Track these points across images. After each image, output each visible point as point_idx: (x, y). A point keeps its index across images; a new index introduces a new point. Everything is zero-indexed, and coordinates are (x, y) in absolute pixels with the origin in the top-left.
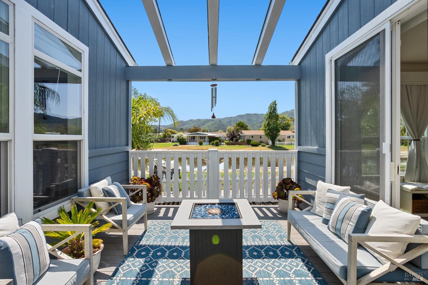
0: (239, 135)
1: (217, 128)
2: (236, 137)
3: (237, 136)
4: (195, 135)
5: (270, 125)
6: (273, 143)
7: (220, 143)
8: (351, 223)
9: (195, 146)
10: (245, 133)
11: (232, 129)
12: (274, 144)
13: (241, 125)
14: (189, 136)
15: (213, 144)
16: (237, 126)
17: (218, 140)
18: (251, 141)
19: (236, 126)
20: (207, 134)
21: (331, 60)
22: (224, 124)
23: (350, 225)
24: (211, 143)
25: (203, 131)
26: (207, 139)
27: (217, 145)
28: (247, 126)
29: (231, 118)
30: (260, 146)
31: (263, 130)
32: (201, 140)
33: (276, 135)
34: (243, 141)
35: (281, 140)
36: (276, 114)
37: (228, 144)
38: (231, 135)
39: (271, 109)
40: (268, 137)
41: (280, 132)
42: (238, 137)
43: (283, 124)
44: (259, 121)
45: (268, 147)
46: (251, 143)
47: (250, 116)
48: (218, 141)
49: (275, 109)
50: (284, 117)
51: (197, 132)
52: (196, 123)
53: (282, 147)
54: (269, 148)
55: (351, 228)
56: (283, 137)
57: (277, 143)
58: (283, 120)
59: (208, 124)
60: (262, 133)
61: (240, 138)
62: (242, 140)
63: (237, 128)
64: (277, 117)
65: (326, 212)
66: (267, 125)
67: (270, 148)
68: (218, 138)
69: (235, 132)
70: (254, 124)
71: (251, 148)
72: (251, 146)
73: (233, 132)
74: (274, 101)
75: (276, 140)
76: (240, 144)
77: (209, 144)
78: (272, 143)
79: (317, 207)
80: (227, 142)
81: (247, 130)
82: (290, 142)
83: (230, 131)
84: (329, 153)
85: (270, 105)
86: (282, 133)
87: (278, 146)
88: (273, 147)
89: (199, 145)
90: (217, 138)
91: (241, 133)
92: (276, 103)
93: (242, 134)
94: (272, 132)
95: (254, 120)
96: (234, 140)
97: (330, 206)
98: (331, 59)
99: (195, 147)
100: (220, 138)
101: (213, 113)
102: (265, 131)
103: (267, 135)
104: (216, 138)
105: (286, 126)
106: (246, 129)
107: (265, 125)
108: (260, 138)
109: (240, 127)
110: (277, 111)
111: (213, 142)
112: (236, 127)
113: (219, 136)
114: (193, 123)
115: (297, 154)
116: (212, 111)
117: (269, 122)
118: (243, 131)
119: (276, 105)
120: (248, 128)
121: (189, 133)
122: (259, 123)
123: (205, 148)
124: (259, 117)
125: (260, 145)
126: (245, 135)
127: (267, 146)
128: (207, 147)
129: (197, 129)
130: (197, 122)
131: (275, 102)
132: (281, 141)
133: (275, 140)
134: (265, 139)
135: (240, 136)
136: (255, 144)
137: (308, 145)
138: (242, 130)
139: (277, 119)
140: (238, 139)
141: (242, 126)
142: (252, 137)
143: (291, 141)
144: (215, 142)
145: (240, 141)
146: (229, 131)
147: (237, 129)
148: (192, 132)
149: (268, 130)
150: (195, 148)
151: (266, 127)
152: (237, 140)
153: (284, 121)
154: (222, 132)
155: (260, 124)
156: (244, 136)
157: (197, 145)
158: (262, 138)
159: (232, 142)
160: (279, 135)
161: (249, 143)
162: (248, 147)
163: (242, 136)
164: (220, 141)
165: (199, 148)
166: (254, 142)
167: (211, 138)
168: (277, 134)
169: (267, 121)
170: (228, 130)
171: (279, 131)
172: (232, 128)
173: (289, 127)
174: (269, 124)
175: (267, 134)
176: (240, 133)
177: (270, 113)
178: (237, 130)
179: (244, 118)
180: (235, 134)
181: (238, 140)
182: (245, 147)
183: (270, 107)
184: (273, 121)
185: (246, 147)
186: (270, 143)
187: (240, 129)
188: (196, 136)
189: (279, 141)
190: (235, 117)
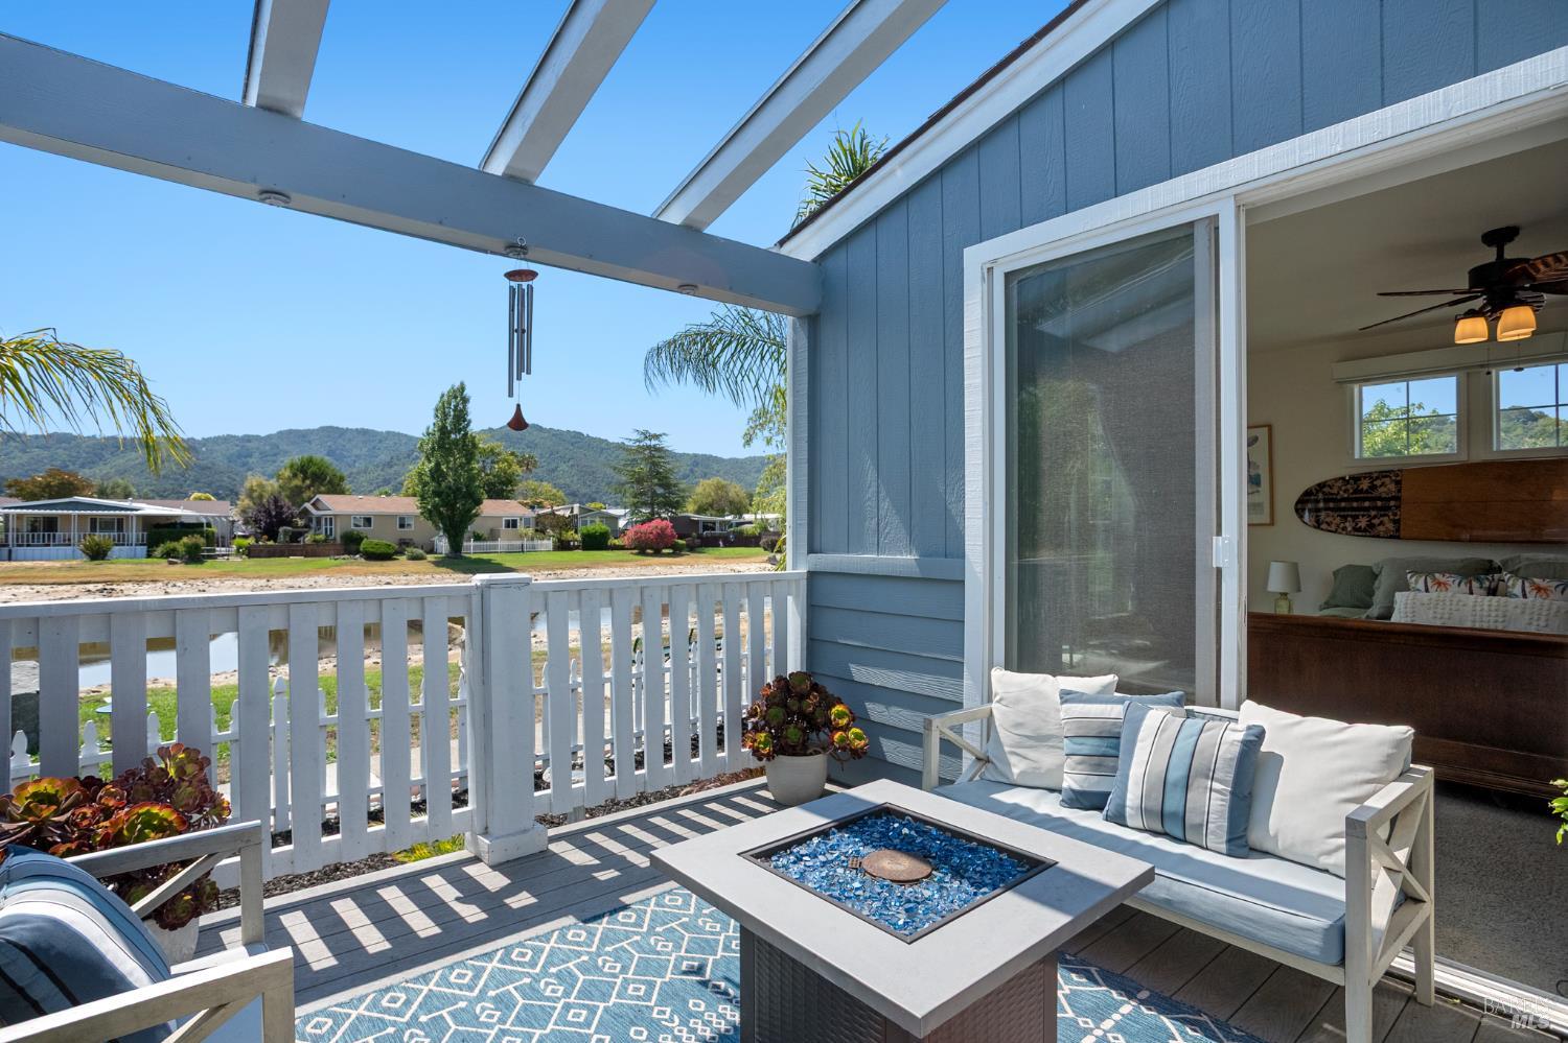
0: (306, 512)
1: (176, 480)
2: (288, 522)
3: (293, 517)
4: (60, 512)
5: (444, 476)
6: (456, 547)
7: (208, 551)
8: (1216, 785)
9: (58, 564)
10: (334, 504)
11: (270, 488)
12: (460, 551)
13: (314, 474)
14: (19, 517)
15: (167, 555)
16: (295, 475)
17: (202, 534)
18: (362, 539)
19: (287, 473)
20: (135, 505)
21: (990, 270)
22: (214, 464)
23: (1218, 791)
24: (159, 550)
25: (102, 494)
26: (134, 532)
27: (194, 557)
28: (342, 479)
29: (248, 439)
30: (403, 558)
31: (414, 495)
32: (98, 536)
33: (467, 517)
34: (325, 541)
35: (486, 536)
36: (466, 434)
37: (251, 553)
38: (268, 512)
39: (445, 415)
40: (434, 522)
41: (481, 506)
42: (301, 522)
43: (487, 475)
44: (378, 460)
45: (434, 563)
46: (361, 548)
47: (340, 437)
48: (202, 541)
49: (461, 417)
50: (492, 450)
51: (71, 496)
52: (46, 453)
53: (488, 562)
54: (437, 564)
55: (1222, 800)
56: (491, 524)
57: (470, 548)
58: (489, 461)
59: (121, 461)
60: (409, 506)
61: (307, 526)
62: (322, 537)
63: (297, 482)
64: (468, 447)
65: (1080, 767)
66: (432, 477)
67: (443, 566)
68: (201, 525)
69: (285, 501)
70: (355, 470)
71: (365, 569)
72: (363, 560)
73: (276, 501)
74: (457, 385)
75: (466, 535)
76: (312, 552)
77: (149, 556)
78: (452, 546)
79: (1013, 759)
80: (246, 542)
81: (342, 492)
82: (519, 543)
83: (261, 497)
84: (981, 576)
85: (439, 399)
86: (490, 508)
87: (474, 556)
88: (456, 560)
89: (86, 558)
90: (194, 528)
91: (313, 504)
92: (467, 392)
93: (317, 509)
94: (451, 506)
95: (356, 456)
96: (281, 537)
97: (1093, 746)
98: (989, 266)
99: (59, 569)
100: (209, 525)
101: (518, 406)
102: (423, 498)
103: (430, 514)
104: (183, 525)
105: (502, 483)
106: (336, 488)
107: (420, 475)
108: (402, 526)
109: (308, 482)
110: (468, 425)
111: (170, 545)
112: (290, 479)
113: (206, 517)
114: (24, 452)
115: (804, 584)
116: (511, 394)
117: (438, 464)
118: (324, 498)
119: (465, 400)
120: (347, 485)
121: (13, 500)
122: (377, 466)
123: (125, 574)
124: (380, 441)
125: (401, 553)
126: (335, 515)
127: (430, 557)
128: (139, 567)
129: (71, 484)
130: (46, 448)
131: (462, 388)
132: (485, 540)
133: (462, 536)
134: (422, 528)
135: (311, 520)
136: (383, 550)
137: (863, 549)
138: (320, 493)
139: (470, 457)
140: (300, 530)
141: (317, 477)
142: (368, 521)
143: (521, 537)
144: (185, 545)
145: (308, 538)
146: (255, 495)
147: (296, 486)
148: (33, 496)
149: (436, 493)
150: (62, 574)
151: (425, 484)
152: (295, 537)
153: (493, 462)
154: (210, 499)
155: (382, 470)
156: (330, 520)
157: (74, 558)
158: (409, 525)
159: (271, 543)
160: (476, 515)
161: (353, 547)
162: (352, 564)
163: (319, 519)
164: (212, 540)
165: (92, 573)
166: (376, 541)
167: (158, 526)
168: (470, 510)
169: (430, 462)
170: (252, 490)
171: (478, 502)
172: (272, 485)
173: (510, 488)
174: (436, 474)
175: (430, 512)
176: (308, 505)
177: (443, 430)
178: (296, 494)
179: (310, 442)
180: (285, 509)
181: (301, 534)
182: (337, 566)
183: (442, 411)
184: (455, 460)
185: (342, 565)
186: (443, 545)
187: (309, 487)
188: (62, 515)
189: (478, 538)
190: (269, 437)
